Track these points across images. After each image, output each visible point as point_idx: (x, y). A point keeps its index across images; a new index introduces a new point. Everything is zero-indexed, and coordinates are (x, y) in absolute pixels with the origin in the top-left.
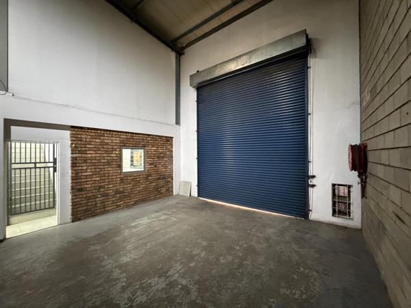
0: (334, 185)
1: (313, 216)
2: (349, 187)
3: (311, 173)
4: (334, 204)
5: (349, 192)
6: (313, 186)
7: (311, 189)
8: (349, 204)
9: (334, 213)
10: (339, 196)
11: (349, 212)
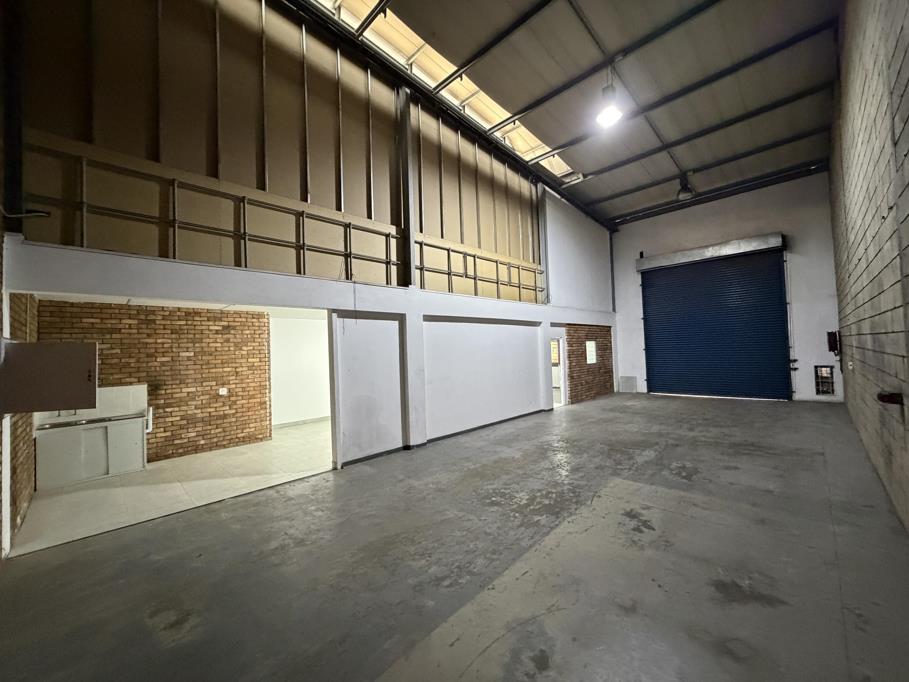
0: (816, 367)
1: (797, 397)
2: (832, 368)
3: (792, 358)
4: (817, 384)
5: (832, 373)
6: (796, 369)
7: (793, 373)
8: (833, 383)
9: (818, 392)
10: (822, 377)
11: (833, 391)
